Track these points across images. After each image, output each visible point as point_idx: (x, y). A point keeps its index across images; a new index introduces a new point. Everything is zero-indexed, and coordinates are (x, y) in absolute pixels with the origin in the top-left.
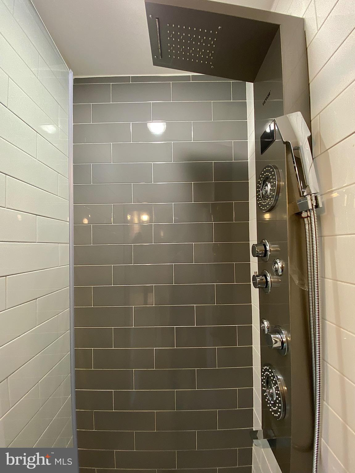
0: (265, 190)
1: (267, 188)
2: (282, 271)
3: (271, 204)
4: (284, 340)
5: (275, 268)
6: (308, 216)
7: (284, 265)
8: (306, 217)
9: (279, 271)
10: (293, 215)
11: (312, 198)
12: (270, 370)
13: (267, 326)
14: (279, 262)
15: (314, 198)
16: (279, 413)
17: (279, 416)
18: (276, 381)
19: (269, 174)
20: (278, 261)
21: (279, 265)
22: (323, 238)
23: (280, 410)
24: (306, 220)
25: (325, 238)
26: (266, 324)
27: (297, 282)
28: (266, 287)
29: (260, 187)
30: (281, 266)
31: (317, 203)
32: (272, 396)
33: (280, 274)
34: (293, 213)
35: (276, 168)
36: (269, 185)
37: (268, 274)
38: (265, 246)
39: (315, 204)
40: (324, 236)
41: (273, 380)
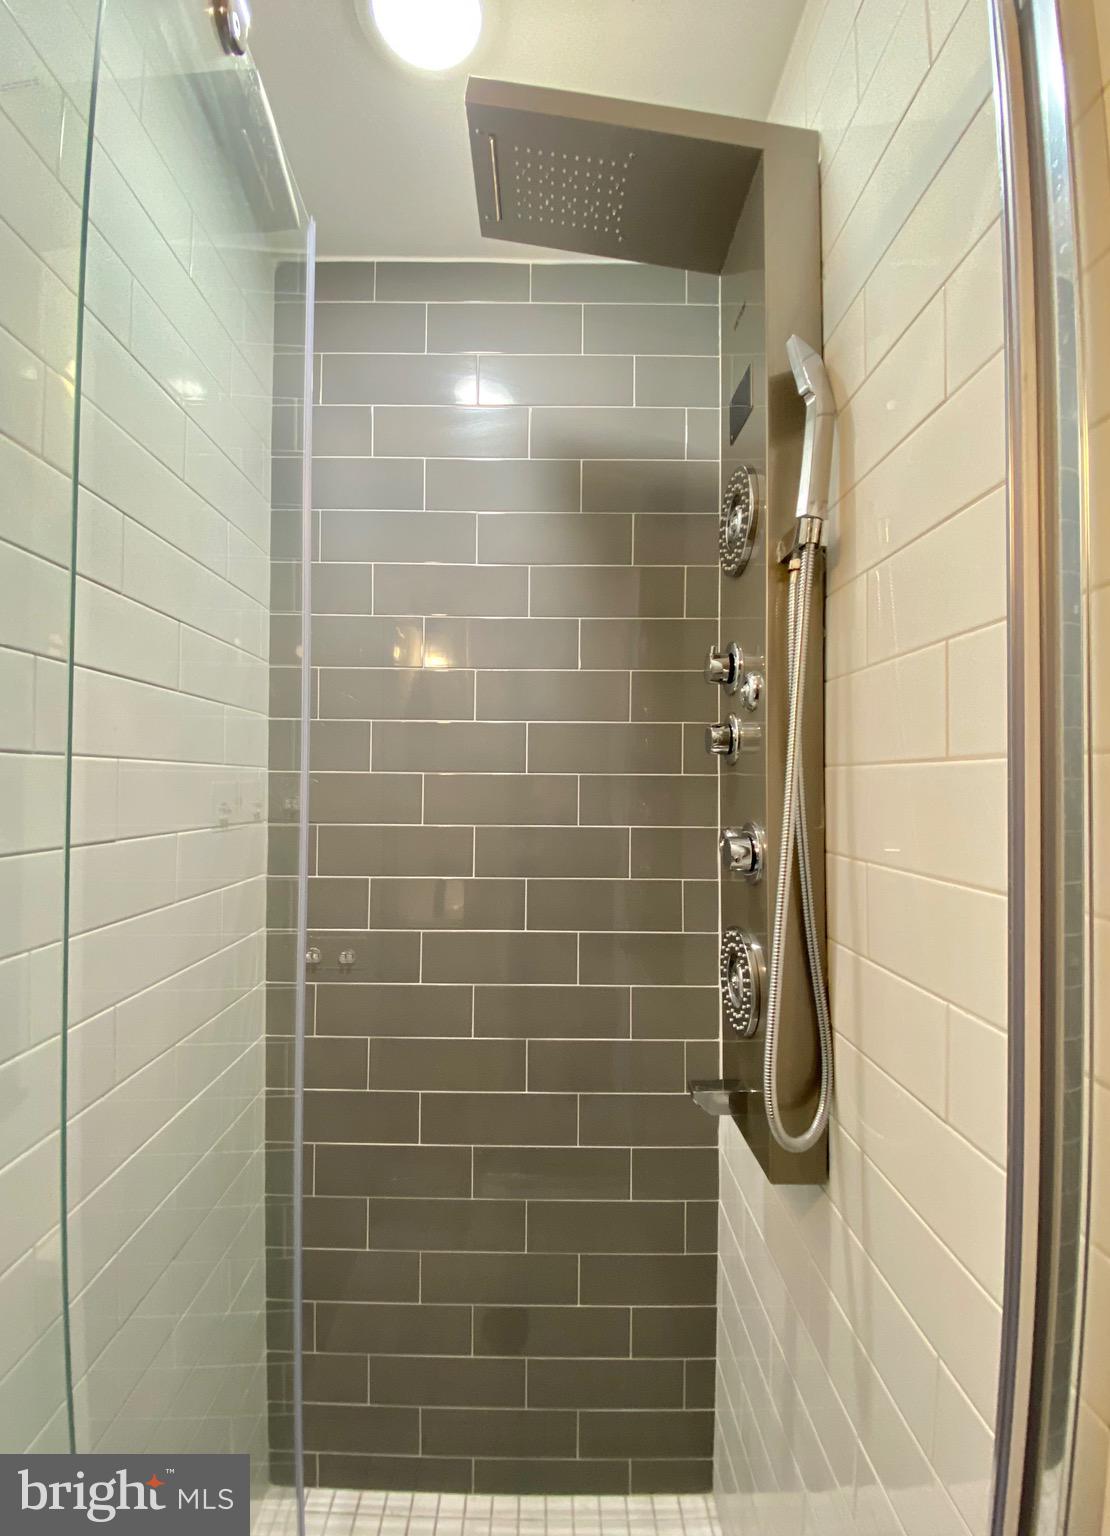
1: (736, 520)
2: (756, 698)
4: (757, 850)
5: (745, 693)
7: (760, 686)
9: (750, 697)
12: (737, 938)
14: (752, 678)
16: (744, 1023)
17: (746, 1027)
18: (745, 959)
19: (739, 489)
23: (746, 1016)
28: (730, 750)
30: (755, 687)
33: (752, 705)
35: (751, 471)
36: (740, 515)
37: (735, 720)
38: (732, 660)
41: (741, 958)
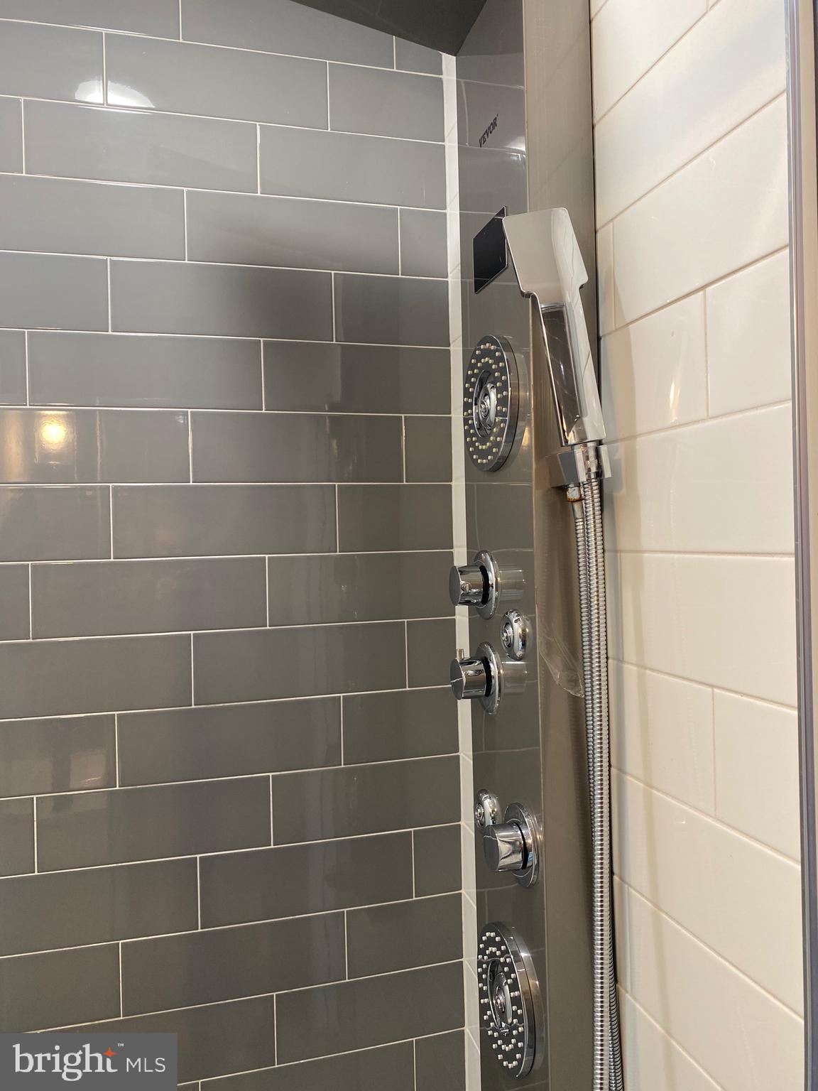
0: (483, 406)
1: (488, 401)
2: (524, 645)
3: (497, 453)
4: (528, 842)
5: (507, 637)
6: (580, 499)
7: (527, 630)
8: (577, 501)
9: (516, 645)
10: (549, 490)
11: (587, 452)
12: (498, 939)
13: (491, 811)
14: (516, 621)
15: (592, 454)
18: (511, 966)
19: (492, 364)
20: (513, 617)
21: (516, 628)
22: (619, 554)
24: (576, 506)
25: (623, 554)
26: (489, 804)
27: (557, 675)
28: (488, 693)
29: (473, 392)
30: (520, 631)
31: (599, 466)
32: (502, 1013)
33: (519, 653)
34: (550, 487)
35: (508, 347)
36: (493, 396)
37: (493, 655)
38: (484, 572)
39: (594, 469)
40: (621, 551)
41: (505, 964)
